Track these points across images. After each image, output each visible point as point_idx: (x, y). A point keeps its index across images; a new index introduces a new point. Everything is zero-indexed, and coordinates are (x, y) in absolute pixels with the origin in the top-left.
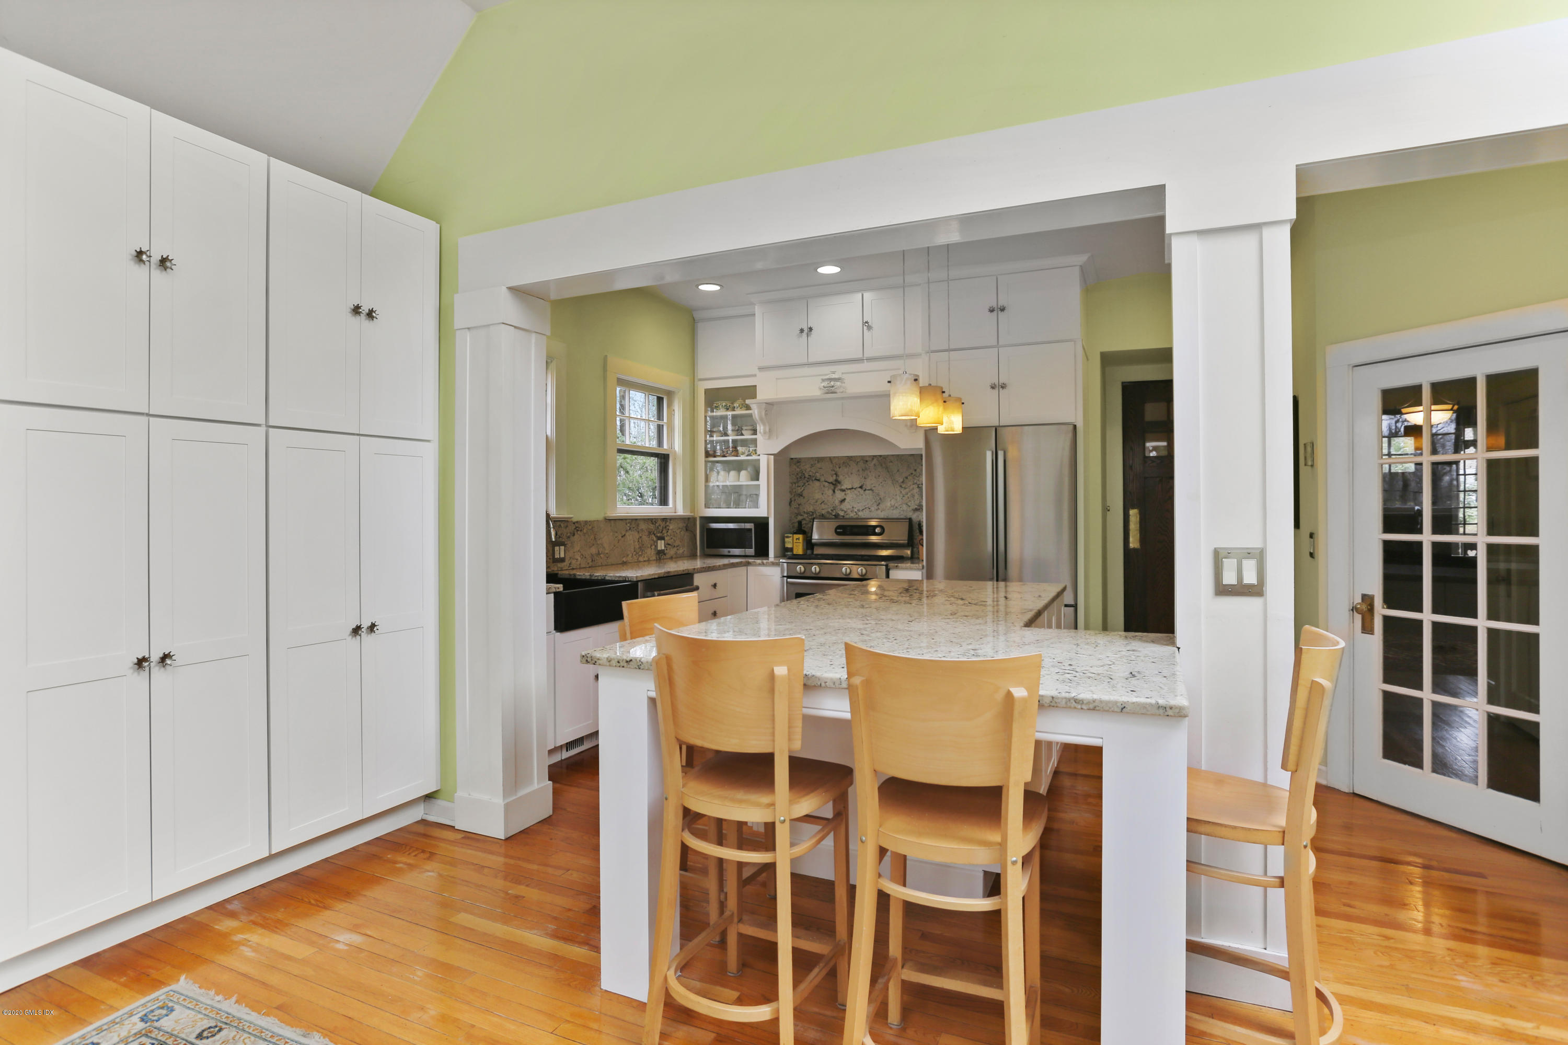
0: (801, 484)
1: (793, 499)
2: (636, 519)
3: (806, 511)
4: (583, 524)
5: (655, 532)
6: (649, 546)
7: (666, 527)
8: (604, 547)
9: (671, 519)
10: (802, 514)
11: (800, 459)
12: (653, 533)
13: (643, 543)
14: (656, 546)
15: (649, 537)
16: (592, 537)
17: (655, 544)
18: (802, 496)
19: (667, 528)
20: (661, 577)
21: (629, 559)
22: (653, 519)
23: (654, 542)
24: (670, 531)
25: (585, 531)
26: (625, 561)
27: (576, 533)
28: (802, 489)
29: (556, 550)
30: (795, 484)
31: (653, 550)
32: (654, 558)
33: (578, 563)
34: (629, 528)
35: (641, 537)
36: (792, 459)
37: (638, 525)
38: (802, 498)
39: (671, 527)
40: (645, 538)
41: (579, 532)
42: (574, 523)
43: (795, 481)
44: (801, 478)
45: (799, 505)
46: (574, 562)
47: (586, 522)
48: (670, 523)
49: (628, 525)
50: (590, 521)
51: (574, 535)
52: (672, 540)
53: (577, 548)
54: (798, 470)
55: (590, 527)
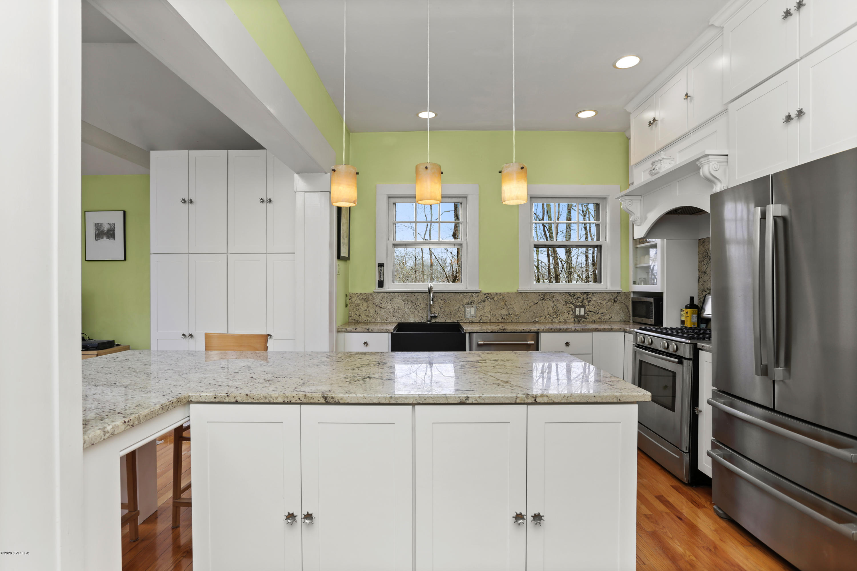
0: (705, 262)
1: (700, 277)
2: (552, 292)
3: (708, 287)
4: (493, 295)
5: (574, 302)
6: (566, 311)
7: (587, 299)
8: (515, 311)
9: (593, 293)
10: (706, 290)
11: (705, 239)
12: (571, 303)
13: (558, 309)
14: (575, 312)
15: (566, 305)
16: (503, 303)
17: (573, 310)
18: (706, 273)
19: (589, 299)
20: (495, 332)
21: (542, 319)
22: (571, 293)
23: (572, 309)
24: (592, 302)
25: (495, 299)
26: (537, 320)
27: (486, 300)
28: (706, 268)
29: (467, 310)
30: (702, 262)
31: (570, 315)
32: (572, 320)
33: (488, 319)
34: (542, 299)
35: (555, 305)
36: (700, 240)
37: (553, 297)
38: (706, 275)
39: (594, 299)
40: (561, 306)
41: (489, 300)
42: (485, 294)
43: (702, 260)
44: (705, 257)
45: (704, 282)
46: (484, 318)
47: (497, 294)
48: (593, 296)
49: (542, 296)
50: (500, 293)
51: (485, 301)
52: (596, 309)
53: (487, 309)
54: (704, 249)
55: (501, 297)
